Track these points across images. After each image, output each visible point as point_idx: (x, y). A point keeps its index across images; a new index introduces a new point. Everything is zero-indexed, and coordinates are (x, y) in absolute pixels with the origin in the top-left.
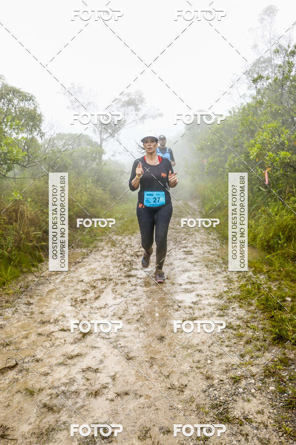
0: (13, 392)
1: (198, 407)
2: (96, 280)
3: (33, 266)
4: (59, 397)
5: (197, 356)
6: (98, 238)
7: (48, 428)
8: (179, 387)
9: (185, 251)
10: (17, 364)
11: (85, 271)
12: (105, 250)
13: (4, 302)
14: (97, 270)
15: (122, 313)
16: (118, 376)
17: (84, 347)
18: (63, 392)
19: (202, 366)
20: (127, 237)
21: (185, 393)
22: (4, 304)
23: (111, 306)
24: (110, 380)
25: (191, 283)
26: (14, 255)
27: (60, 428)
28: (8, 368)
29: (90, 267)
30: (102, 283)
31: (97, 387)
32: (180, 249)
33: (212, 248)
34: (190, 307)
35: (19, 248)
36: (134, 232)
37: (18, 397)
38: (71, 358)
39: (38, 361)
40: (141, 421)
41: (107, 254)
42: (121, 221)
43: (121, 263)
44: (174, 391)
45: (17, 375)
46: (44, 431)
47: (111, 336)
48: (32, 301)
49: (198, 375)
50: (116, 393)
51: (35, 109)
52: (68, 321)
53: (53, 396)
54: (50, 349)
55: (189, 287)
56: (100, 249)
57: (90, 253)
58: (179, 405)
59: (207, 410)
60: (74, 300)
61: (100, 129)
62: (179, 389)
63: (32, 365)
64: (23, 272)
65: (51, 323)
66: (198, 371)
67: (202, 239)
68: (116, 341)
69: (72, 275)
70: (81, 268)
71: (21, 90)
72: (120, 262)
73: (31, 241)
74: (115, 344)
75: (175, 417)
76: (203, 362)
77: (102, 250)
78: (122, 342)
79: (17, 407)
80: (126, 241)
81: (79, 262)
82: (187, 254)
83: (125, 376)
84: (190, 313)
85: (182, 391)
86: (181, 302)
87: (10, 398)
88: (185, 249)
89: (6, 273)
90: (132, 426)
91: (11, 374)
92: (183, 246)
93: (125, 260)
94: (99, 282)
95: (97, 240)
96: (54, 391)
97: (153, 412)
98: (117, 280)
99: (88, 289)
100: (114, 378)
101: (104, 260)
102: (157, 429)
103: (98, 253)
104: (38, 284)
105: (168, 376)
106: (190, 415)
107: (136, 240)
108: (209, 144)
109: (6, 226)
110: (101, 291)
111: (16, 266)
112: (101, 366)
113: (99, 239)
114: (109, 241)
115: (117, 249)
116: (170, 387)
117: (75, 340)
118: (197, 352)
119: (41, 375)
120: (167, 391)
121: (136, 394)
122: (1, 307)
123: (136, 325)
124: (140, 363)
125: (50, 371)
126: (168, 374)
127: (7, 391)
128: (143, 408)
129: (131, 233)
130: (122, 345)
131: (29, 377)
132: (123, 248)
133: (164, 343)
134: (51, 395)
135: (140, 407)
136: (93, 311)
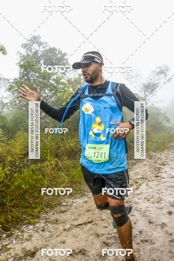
0: (90, 234)
2: (138, 178)
4: (111, 239)
10: (92, 221)
11: (133, 173)
12: (145, 161)
14: (140, 173)
15: (150, 197)
16: (143, 231)
18: (114, 237)
20: (159, 154)
23: (145, 193)
24: (138, 233)
28: (88, 222)
29: (136, 171)
30: (141, 180)
36: (163, 150)
37: (92, 237)
39: (103, 220)
40: (152, 256)
41: (146, 163)
42: (156, 144)
43: (153, 169)
44: (173, 243)
45: (92, 226)
47: (142, 210)
50: (141, 240)
53: (108, 238)
57: (137, 163)
61: (144, 90)
63: (100, 222)
68: (144, 213)
70: (131, 171)
72: (153, 168)
74: (144, 214)
75: (172, 257)
77: (143, 161)
78: (148, 213)
79: (91, 242)
80: (158, 155)
83: (147, 232)
87: (88, 237)
90: (147, 258)
91: (89, 225)
93: (156, 167)
94: (140, 179)
96: (110, 236)
97: (159, 253)
98: (150, 179)
99: (133, 183)
100: (141, 232)
101: (144, 167)
103: (141, 163)
107: (164, 155)
110: (140, 185)
114: (148, 156)
115: (152, 161)
116: (171, 240)
119: (103, 227)
120: (169, 242)
121: (152, 242)
122: (87, 192)
123: (156, 205)
124: (156, 226)
125: (108, 226)
126: (171, 233)
127: (87, 233)
128: (155, 250)
129: (162, 151)
130: (148, 215)
131: (98, 228)
132: (156, 160)
133: (171, 216)
134: (107, 237)
135: (153, 249)
136: (134, 196)
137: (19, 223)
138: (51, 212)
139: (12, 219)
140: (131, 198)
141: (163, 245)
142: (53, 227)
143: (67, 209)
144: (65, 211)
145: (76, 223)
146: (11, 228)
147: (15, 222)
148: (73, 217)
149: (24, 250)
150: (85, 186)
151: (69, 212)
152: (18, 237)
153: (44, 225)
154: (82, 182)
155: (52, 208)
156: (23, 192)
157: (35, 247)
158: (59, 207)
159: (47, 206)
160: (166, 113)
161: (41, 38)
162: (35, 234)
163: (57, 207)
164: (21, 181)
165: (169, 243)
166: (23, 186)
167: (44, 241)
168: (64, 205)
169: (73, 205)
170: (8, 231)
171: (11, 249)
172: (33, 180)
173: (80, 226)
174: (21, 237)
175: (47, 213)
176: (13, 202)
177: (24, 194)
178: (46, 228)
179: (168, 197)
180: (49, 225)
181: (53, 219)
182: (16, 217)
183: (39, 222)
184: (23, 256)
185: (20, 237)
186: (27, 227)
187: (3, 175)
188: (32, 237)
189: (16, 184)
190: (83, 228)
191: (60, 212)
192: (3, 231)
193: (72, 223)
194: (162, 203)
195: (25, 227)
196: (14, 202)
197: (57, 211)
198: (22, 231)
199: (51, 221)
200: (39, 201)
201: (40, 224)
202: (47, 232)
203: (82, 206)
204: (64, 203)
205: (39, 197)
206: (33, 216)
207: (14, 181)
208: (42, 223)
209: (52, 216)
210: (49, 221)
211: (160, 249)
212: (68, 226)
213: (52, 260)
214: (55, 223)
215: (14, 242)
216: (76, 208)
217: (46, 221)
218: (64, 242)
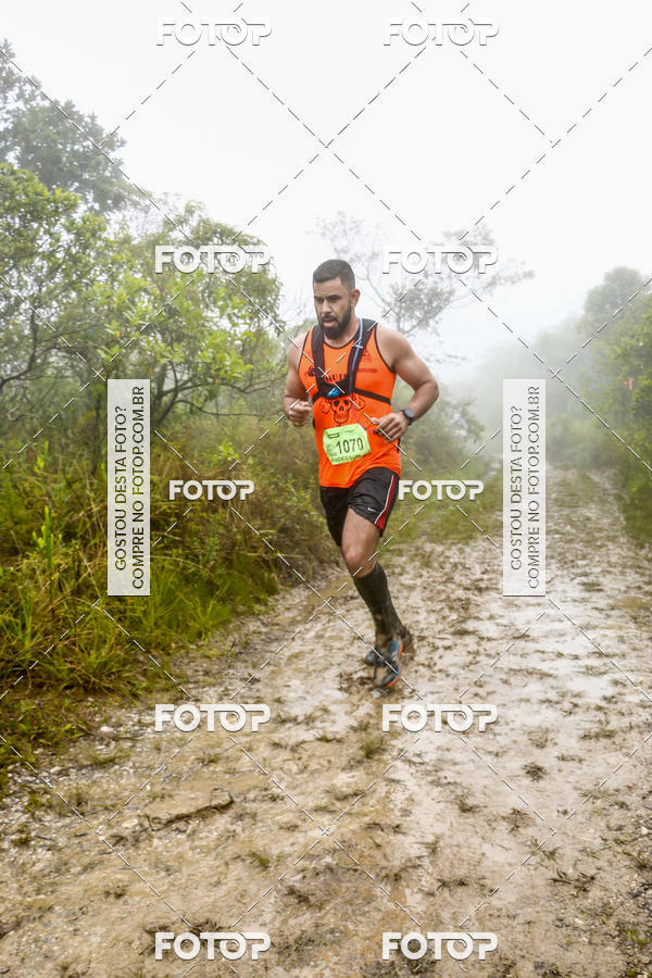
0: (228, 858)
1: (622, 928)
3: (258, 600)
4: (321, 878)
5: (617, 816)
6: (392, 548)
7: (301, 938)
8: (577, 880)
9: (584, 584)
10: (232, 802)
11: (365, 616)
12: (407, 573)
13: (201, 673)
16: (441, 843)
18: (329, 868)
19: (629, 839)
20: (454, 548)
21: (590, 894)
22: (201, 678)
24: (425, 852)
25: (600, 655)
26: (221, 576)
27: (324, 940)
28: (215, 808)
31: (396, 863)
32: (572, 579)
33: (646, 579)
34: (599, 708)
35: (228, 562)
36: (470, 537)
37: (238, 869)
38: (345, 798)
39: (274, 799)
41: (412, 582)
42: (441, 512)
43: (444, 604)
44: (565, 888)
45: (232, 824)
46: (291, 940)
48: (257, 675)
49: (619, 857)
50: (439, 880)
51: (264, 271)
52: (334, 722)
53: (308, 874)
54: (298, 776)
55: (595, 662)
56: (397, 571)
58: (576, 920)
59: (642, 937)
60: (346, 677)
61: (397, 310)
62: (577, 883)
63: (265, 806)
64: (237, 613)
65: (299, 724)
66: (620, 850)
67: (623, 558)
68: (436, 771)
69: (340, 624)
70: (357, 609)
72: (441, 601)
73: (254, 549)
74: (434, 775)
75: (569, 944)
76: (629, 829)
77: (401, 574)
78: (449, 774)
79: (237, 889)
80: (454, 555)
82: (589, 591)
83: (457, 846)
84: (600, 722)
85: (585, 890)
86: (578, 695)
87: (220, 869)
88: (584, 579)
89: (204, 612)
91: (222, 822)
92: (580, 571)
93: (453, 596)
95: (389, 551)
96: (311, 864)
97: (519, 928)
98: (437, 641)
100: (433, 849)
101: (405, 593)
102: (530, 966)
104: (269, 641)
105: (552, 854)
106: (603, 945)
107: (475, 554)
108: (641, 344)
109: (205, 514)
111: (222, 600)
112: (405, 821)
113: (394, 550)
114: (416, 555)
115: (434, 574)
116: (556, 877)
117: (350, 762)
118: (617, 807)
119: (281, 828)
120: (550, 885)
121: (483, 886)
122: (195, 682)
123: (479, 739)
124: (489, 822)
125: (299, 823)
126: (551, 849)
127: (214, 854)
128: (499, 916)
129: (465, 539)
130: (449, 780)
131: (257, 831)
132: (446, 570)
133: (542, 783)
134: (303, 871)
135: (491, 915)
138: (52, 766)
141: (527, 897)
142: (64, 827)
143: (121, 751)
144: (112, 761)
145: (164, 811)
148: (148, 787)
150: (186, 661)
151: (131, 764)
153: (24, 819)
154: (173, 645)
155: (55, 746)
158: (83, 743)
159: (35, 738)
160: (469, 404)
161: (12, 55)
163: (74, 741)
165: (549, 888)
167: (29, 888)
168: (107, 734)
169: (142, 735)
173: (181, 825)
175: (34, 767)
178: (33, 834)
179: (517, 711)
180: (48, 818)
181: (62, 794)
190: (194, 832)
191: (91, 765)
193: (148, 812)
194: (500, 734)
197: (77, 761)
199: (54, 802)
201: (6, 815)
202: (40, 850)
203: (181, 740)
204: (105, 729)
208: (16, 811)
210: (48, 801)
211: (519, 911)
212: (129, 824)
213: (70, 972)
214: (73, 813)
216: (159, 749)
217: (33, 806)
218: (119, 892)
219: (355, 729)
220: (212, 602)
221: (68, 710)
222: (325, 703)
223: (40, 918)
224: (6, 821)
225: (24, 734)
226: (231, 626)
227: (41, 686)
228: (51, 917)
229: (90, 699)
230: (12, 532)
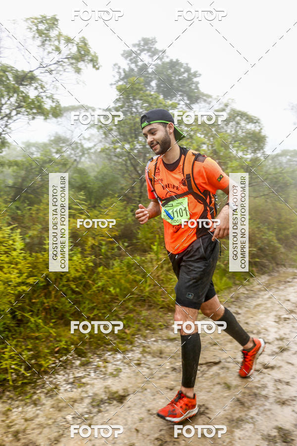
0: (215, 383)
7: (239, 418)
10: (220, 362)
11: (293, 291)
17: (279, 360)
18: (255, 394)
27: (248, 421)
28: (213, 363)
31: (285, 397)
37: (218, 388)
38: (266, 367)
45: (219, 370)
46: (235, 418)
48: (240, 311)
51: (260, 132)
52: (269, 335)
53: (246, 395)
60: (278, 317)
64: (235, 284)
69: (281, 293)
70: (290, 287)
71: (248, 113)
81: (289, 282)
87: (211, 387)
89: (220, 282)
91: (215, 369)
96: (248, 391)
104: (248, 297)
111: (229, 278)
112: (291, 381)
117: (272, 352)
127: (210, 380)
131: (228, 374)
134: (244, 393)
136: (293, 330)
137: (101, 346)
138: (152, 337)
139: (90, 338)
140: (289, 334)
142: (154, 361)
144: (175, 339)
146: (89, 353)
147: (95, 344)
149: (107, 390)
152: (98, 368)
153: (140, 356)
155: (154, 330)
156: (110, 300)
157: (125, 388)
158: (165, 331)
159: (147, 327)
161: (156, 42)
162: (125, 369)
163: (161, 329)
164: (108, 281)
166: (111, 289)
170: (83, 357)
171: (88, 384)
172: (128, 281)
174: (103, 370)
175: (145, 337)
176: (92, 313)
177: (111, 301)
178: (142, 362)
180: (149, 357)
181: (155, 349)
182: (96, 338)
183: (132, 351)
184: (106, 398)
185: (100, 369)
186: (113, 356)
187: (83, 267)
188: (121, 372)
189: (100, 284)
191: (167, 340)
192: (76, 356)
195: (109, 355)
196: (95, 312)
197: (162, 337)
198: (104, 360)
199: (152, 352)
200: (134, 316)
201: (133, 354)
202: (144, 368)
205: (134, 310)
206: (123, 339)
207: (97, 279)
208: (138, 353)
209: (154, 345)
210: (150, 351)
214: (158, 356)
215: (92, 375)
217: (143, 352)
218: (171, 388)
219: (277, 339)
220: (225, 279)
221: (161, 317)
222: (267, 327)
223: (142, 392)
224: (133, 355)
225: (143, 324)
226: (232, 289)
227: (150, 306)
228: (145, 392)
229: (170, 314)
230: (144, 243)
